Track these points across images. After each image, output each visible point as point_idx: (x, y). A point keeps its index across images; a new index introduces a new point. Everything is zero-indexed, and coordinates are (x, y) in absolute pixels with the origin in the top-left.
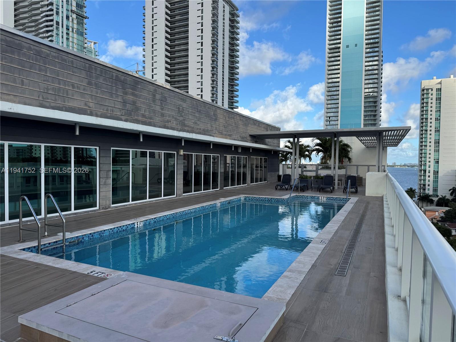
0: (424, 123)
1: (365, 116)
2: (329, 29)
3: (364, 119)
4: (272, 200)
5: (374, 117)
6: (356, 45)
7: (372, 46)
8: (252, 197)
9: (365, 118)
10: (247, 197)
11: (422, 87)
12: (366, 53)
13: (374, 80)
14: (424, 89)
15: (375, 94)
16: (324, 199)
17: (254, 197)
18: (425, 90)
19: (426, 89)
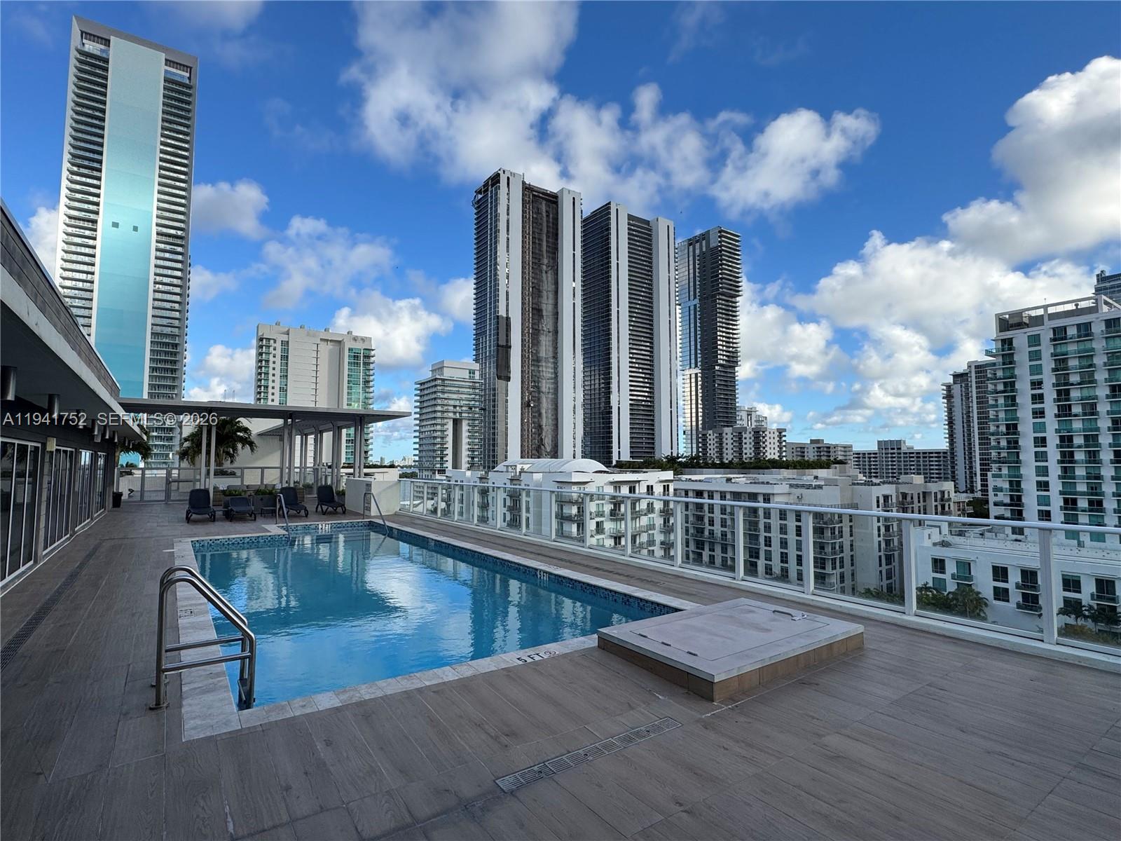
0: (262, 394)
1: (153, 370)
2: (70, 175)
3: (150, 376)
4: (258, 542)
5: (172, 374)
6: (135, 229)
7: (171, 240)
8: (211, 540)
9: (153, 372)
10: (198, 541)
11: (260, 334)
12: (158, 250)
13: (174, 305)
14: (263, 338)
15: (176, 331)
16: (327, 528)
17: (216, 540)
18: (264, 340)
19: (266, 339)
